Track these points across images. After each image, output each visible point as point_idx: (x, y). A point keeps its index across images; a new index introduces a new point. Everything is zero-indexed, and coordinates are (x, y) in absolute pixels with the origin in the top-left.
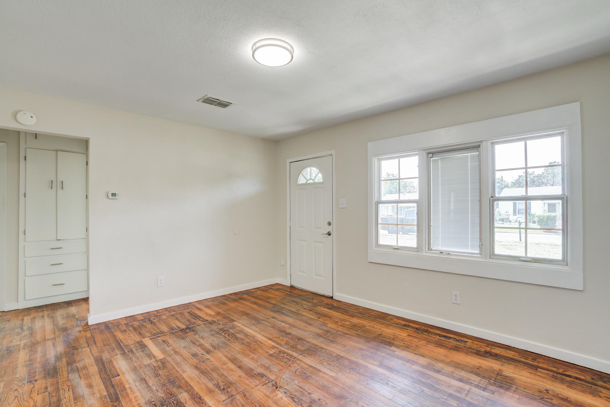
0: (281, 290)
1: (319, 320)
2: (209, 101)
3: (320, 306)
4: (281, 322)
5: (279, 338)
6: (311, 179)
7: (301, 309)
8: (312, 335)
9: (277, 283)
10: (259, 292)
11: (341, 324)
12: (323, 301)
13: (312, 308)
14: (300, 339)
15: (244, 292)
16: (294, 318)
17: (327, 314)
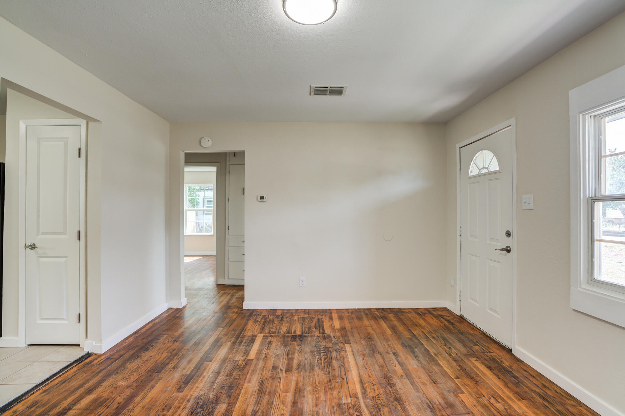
0: (442, 319)
1: (456, 381)
2: (320, 92)
3: (478, 358)
4: (399, 363)
5: (374, 385)
6: (484, 168)
7: (445, 353)
8: (421, 400)
9: (446, 308)
10: (412, 315)
11: (486, 402)
12: (489, 352)
13: (463, 357)
14: (398, 399)
15: (395, 310)
16: (421, 364)
17: (477, 375)
